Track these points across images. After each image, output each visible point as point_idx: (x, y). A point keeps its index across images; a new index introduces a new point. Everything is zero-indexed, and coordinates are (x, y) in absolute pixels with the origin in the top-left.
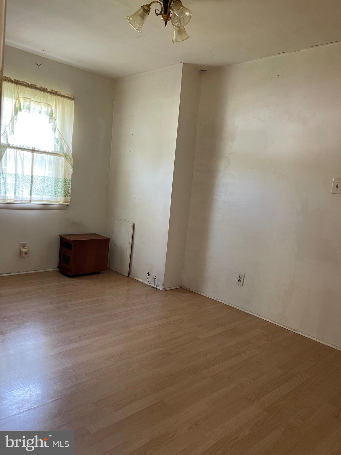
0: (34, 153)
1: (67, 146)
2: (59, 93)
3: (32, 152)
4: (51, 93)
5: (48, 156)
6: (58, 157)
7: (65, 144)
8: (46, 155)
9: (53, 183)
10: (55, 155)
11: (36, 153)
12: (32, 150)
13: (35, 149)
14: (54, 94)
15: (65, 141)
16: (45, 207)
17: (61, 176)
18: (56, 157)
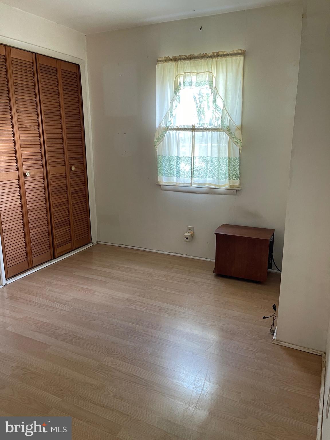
0: (194, 131)
1: (229, 118)
2: (221, 53)
3: (192, 131)
4: (212, 56)
5: (210, 133)
6: (221, 132)
7: (227, 115)
8: (208, 132)
9: (216, 164)
10: (217, 130)
11: (197, 131)
12: (192, 129)
13: (196, 127)
14: (215, 56)
15: (227, 112)
16: (211, 191)
17: (225, 155)
18: (218, 132)
